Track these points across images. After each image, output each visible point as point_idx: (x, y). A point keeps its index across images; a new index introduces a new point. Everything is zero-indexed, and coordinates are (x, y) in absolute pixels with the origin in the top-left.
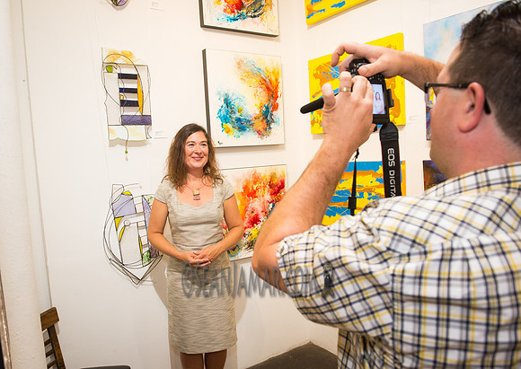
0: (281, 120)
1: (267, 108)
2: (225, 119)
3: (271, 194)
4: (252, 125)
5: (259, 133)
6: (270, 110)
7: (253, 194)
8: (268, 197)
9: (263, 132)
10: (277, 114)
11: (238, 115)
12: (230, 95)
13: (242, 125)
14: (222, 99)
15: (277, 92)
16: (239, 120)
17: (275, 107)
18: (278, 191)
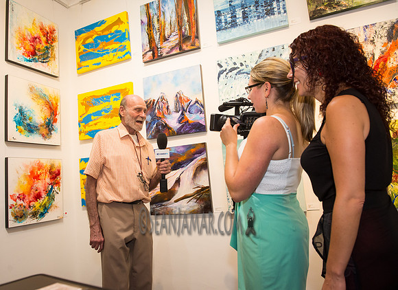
0: (59, 130)
1: (49, 120)
2: (19, 123)
3: (51, 179)
4: (39, 129)
5: (43, 136)
6: (52, 122)
7: (37, 177)
8: (48, 180)
9: (46, 135)
10: (56, 125)
11: (28, 121)
12: (24, 108)
13: (31, 129)
14: (18, 109)
15: (56, 111)
16: (29, 125)
17: (55, 121)
18: (56, 177)
